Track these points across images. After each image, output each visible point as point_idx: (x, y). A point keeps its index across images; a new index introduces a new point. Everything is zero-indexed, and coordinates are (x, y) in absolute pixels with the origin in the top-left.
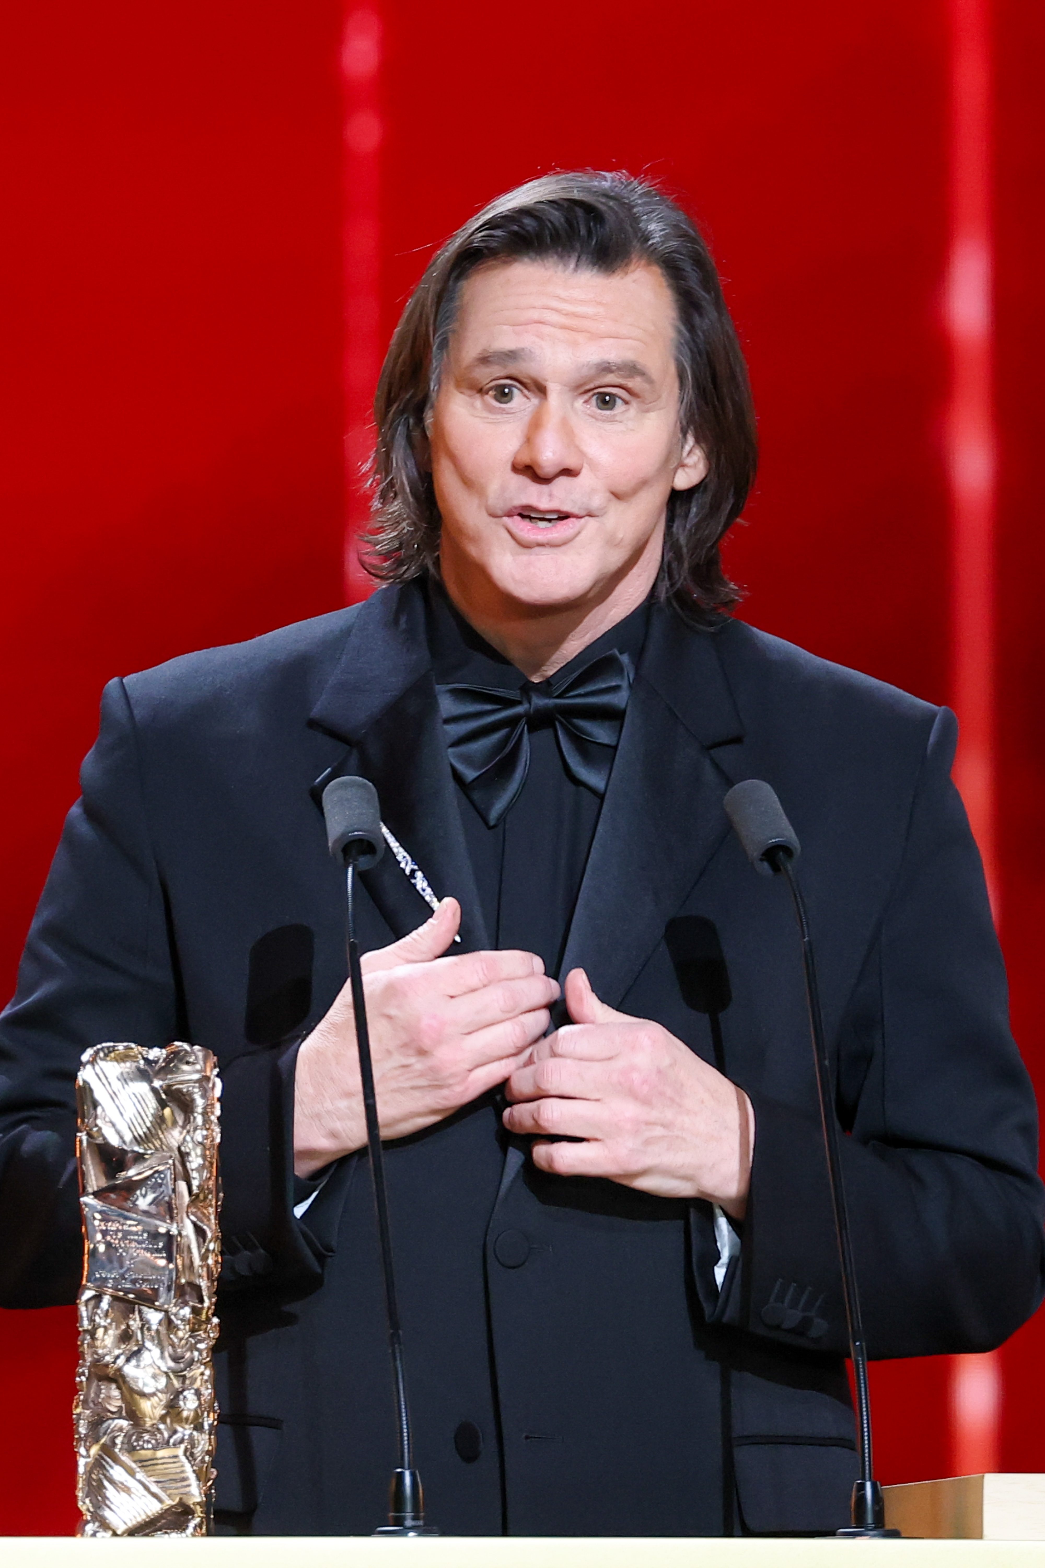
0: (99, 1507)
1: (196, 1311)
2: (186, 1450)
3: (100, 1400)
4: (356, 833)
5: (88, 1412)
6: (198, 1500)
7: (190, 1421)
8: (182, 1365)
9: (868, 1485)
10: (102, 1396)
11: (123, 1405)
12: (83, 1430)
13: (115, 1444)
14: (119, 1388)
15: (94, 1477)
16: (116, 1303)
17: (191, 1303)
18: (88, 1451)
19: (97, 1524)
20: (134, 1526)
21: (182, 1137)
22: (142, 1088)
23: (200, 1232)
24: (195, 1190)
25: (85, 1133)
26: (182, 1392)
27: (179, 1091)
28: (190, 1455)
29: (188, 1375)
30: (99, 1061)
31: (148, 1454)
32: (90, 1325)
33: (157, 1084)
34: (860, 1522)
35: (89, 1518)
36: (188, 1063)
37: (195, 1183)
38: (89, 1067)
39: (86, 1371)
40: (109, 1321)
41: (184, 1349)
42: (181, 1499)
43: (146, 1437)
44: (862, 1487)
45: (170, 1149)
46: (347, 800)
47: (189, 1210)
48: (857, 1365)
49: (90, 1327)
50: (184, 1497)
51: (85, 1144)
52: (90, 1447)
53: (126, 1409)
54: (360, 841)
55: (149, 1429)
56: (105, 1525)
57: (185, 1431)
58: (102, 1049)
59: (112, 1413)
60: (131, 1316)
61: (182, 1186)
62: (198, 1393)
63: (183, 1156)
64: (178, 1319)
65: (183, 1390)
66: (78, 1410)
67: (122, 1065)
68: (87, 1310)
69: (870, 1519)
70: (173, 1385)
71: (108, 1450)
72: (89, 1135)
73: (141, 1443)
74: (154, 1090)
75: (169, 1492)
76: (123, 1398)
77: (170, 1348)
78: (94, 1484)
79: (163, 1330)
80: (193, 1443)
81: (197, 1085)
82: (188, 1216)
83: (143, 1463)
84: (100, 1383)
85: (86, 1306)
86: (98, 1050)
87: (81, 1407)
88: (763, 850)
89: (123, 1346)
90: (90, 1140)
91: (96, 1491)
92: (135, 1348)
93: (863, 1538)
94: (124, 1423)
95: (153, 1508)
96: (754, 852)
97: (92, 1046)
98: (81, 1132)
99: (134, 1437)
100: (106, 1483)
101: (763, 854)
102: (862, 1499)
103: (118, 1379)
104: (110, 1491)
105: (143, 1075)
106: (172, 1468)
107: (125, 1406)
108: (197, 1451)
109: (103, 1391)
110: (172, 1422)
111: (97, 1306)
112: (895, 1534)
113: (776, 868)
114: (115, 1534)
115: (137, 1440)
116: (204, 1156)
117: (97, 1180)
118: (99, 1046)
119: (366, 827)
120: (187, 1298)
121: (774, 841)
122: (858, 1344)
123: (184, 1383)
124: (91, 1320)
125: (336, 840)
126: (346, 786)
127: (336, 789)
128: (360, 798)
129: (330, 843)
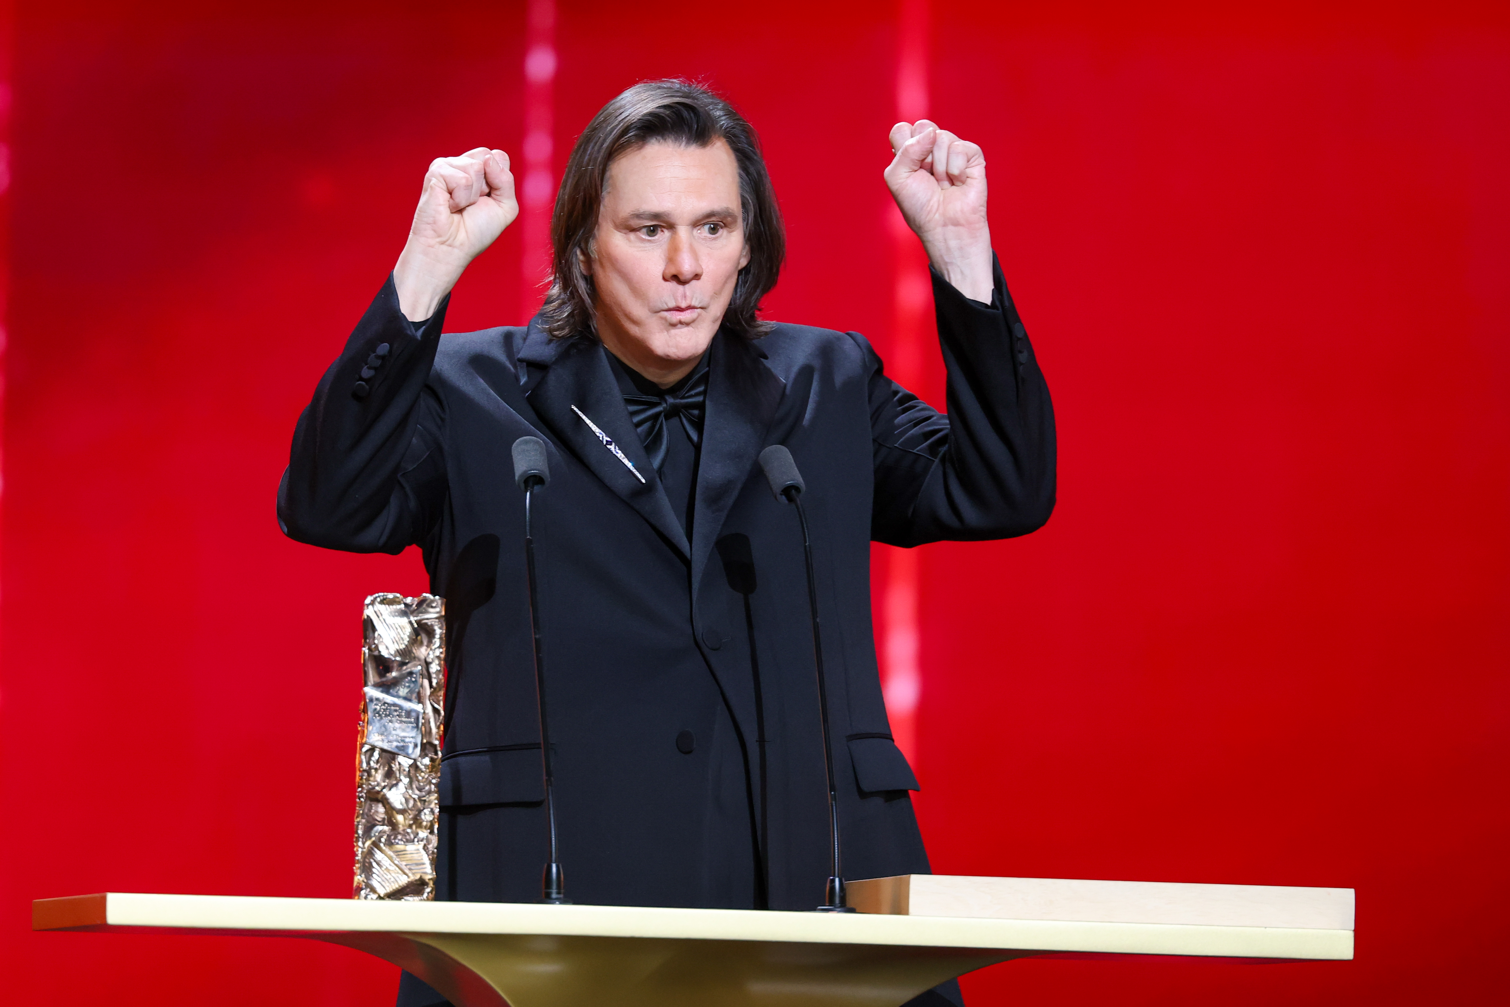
0: (370, 880)
1: (432, 760)
2: (425, 845)
3: (371, 814)
4: (533, 471)
5: (364, 821)
6: (430, 877)
7: (427, 828)
8: (424, 794)
9: (837, 880)
10: (373, 811)
11: (386, 817)
12: (360, 832)
13: (380, 841)
14: (384, 806)
15: (367, 860)
16: (384, 754)
17: (430, 755)
18: (364, 843)
19: (368, 890)
20: (391, 891)
21: (427, 652)
22: (404, 621)
23: (436, 711)
24: (434, 684)
25: (367, 647)
26: (423, 810)
27: (426, 624)
28: (425, 848)
29: (427, 800)
30: (377, 604)
31: (400, 847)
32: (367, 766)
33: (413, 619)
34: (832, 902)
35: (364, 887)
36: (432, 607)
37: (434, 682)
38: (370, 607)
39: (364, 795)
40: (379, 764)
41: (425, 783)
42: (421, 876)
43: (400, 837)
44: (833, 881)
45: (419, 660)
46: (527, 450)
47: (431, 698)
48: (832, 806)
49: (367, 768)
50: (423, 875)
51: (367, 655)
52: (366, 841)
53: (388, 820)
54: (534, 476)
55: (402, 832)
56: (373, 890)
57: (423, 834)
58: (379, 596)
59: (379, 822)
60: (393, 762)
61: (426, 682)
62: (432, 811)
63: (427, 664)
64: (422, 765)
65: (424, 809)
66: (358, 820)
67: (391, 606)
68: (365, 758)
69: (837, 900)
70: (417, 805)
71: (376, 844)
72: (369, 649)
73: (397, 841)
74: (411, 622)
75: (414, 871)
76: (386, 813)
77: (417, 782)
78: (367, 865)
79: (412, 772)
80: (428, 841)
81: (437, 620)
82: (429, 700)
83: (398, 853)
84: (372, 803)
85: (365, 755)
86: (376, 597)
87: (360, 817)
88: (783, 489)
89: (387, 781)
90: (370, 652)
91: (367, 870)
92: (395, 782)
93: (834, 912)
94: (386, 828)
95: (403, 880)
96: (777, 488)
97: (372, 594)
98: (364, 647)
99: (393, 837)
100: (374, 864)
101: (782, 491)
102: (833, 888)
103: (385, 801)
104: (376, 869)
105: (404, 613)
106: (416, 856)
107: (387, 817)
108: (430, 847)
109: (374, 808)
110: (416, 828)
111: (372, 755)
112: (852, 910)
113: (790, 499)
114: (380, 898)
115: (395, 839)
116: (439, 665)
117: (373, 677)
118: (377, 595)
119: (539, 468)
120: (427, 752)
121: (789, 483)
122: (832, 793)
123: (424, 804)
124: (368, 763)
125: (521, 476)
126: (526, 442)
127: (520, 444)
128: (535, 450)
129: (516, 478)
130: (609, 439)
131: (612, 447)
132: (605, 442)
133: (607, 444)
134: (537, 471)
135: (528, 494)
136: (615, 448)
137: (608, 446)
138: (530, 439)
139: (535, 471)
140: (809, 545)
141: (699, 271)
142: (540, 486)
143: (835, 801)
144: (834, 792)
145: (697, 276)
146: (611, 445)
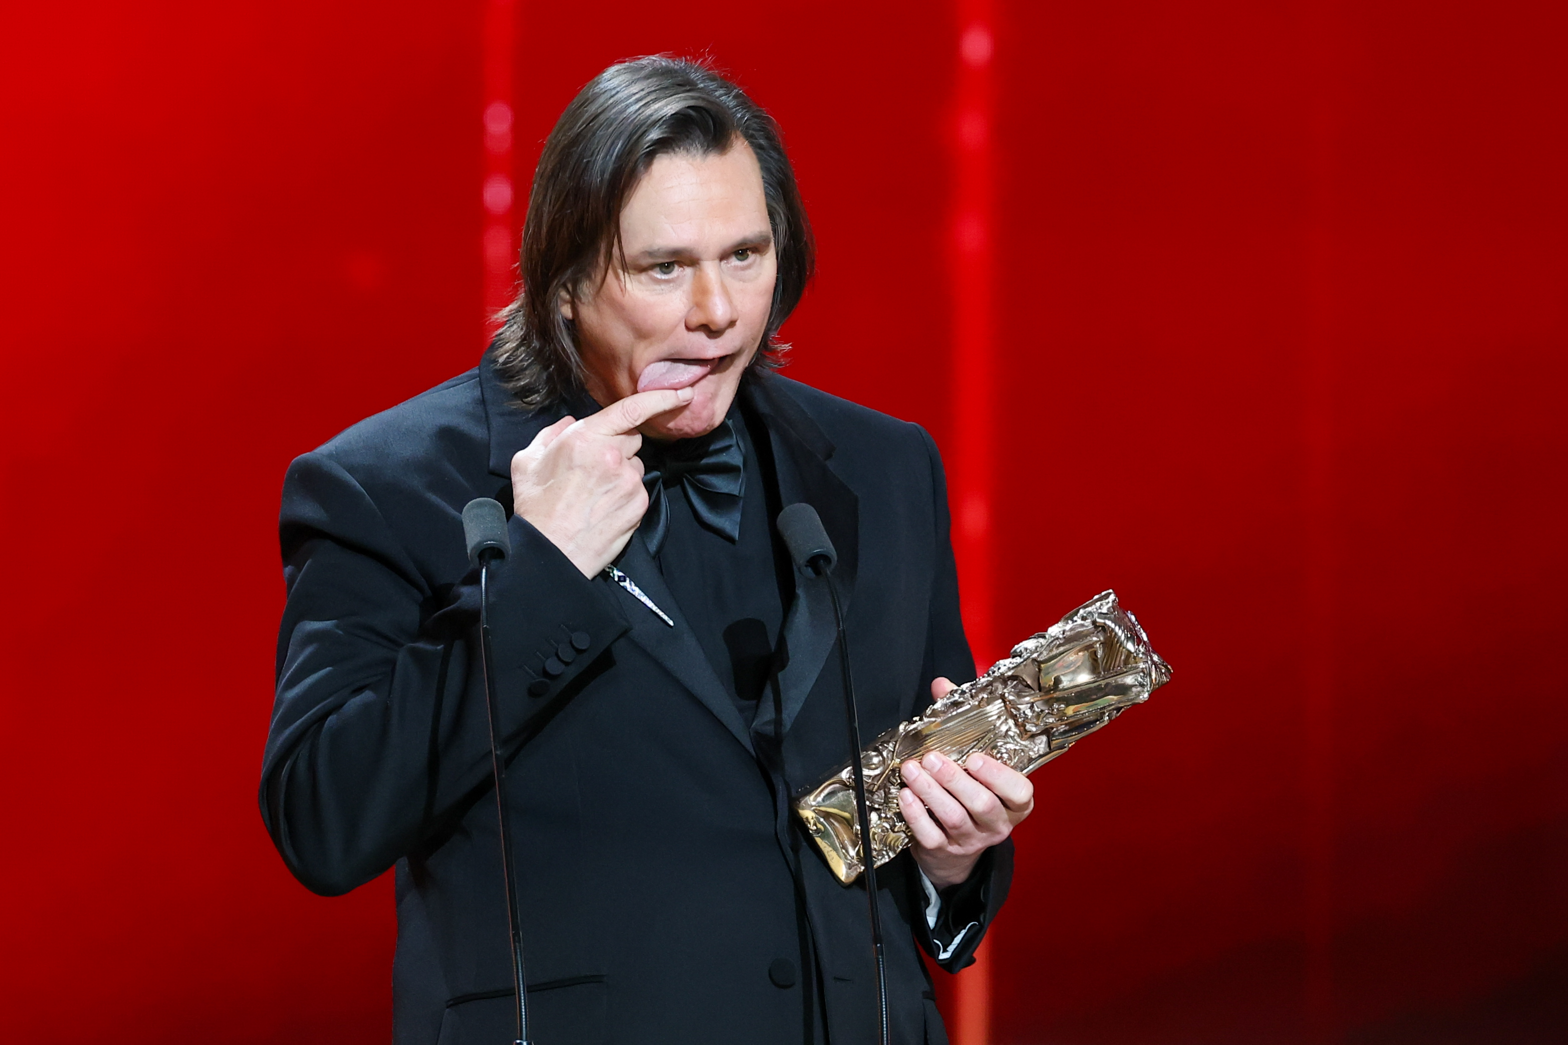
4: (489, 542)
46: (479, 517)
54: (491, 548)
88: (808, 558)
96: (801, 558)
101: (808, 562)
113: (818, 572)
119: (497, 537)
121: (816, 551)
122: (878, 945)
125: (474, 548)
126: (480, 505)
127: (473, 507)
128: (492, 515)
129: (469, 551)
130: (621, 574)
131: (627, 584)
132: (616, 579)
133: (619, 580)
134: (495, 543)
135: (484, 571)
136: (631, 584)
137: (622, 584)
138: (485, 501)
139: (492, 542)
140: (844, 630)
141: (734, 317)
142: (498, 561)
143: (882, 954)
144: (880, 944)
145: (732, 324)
146: (625, 581)
